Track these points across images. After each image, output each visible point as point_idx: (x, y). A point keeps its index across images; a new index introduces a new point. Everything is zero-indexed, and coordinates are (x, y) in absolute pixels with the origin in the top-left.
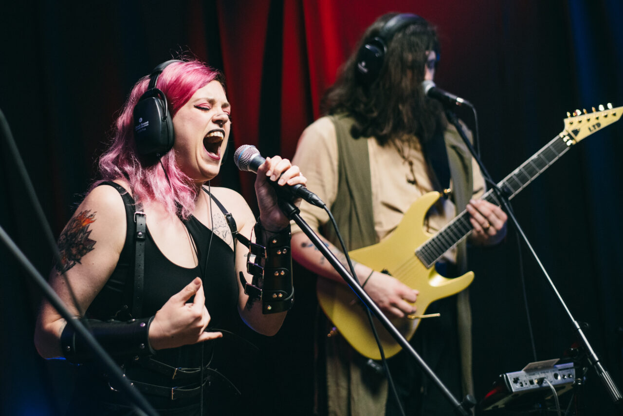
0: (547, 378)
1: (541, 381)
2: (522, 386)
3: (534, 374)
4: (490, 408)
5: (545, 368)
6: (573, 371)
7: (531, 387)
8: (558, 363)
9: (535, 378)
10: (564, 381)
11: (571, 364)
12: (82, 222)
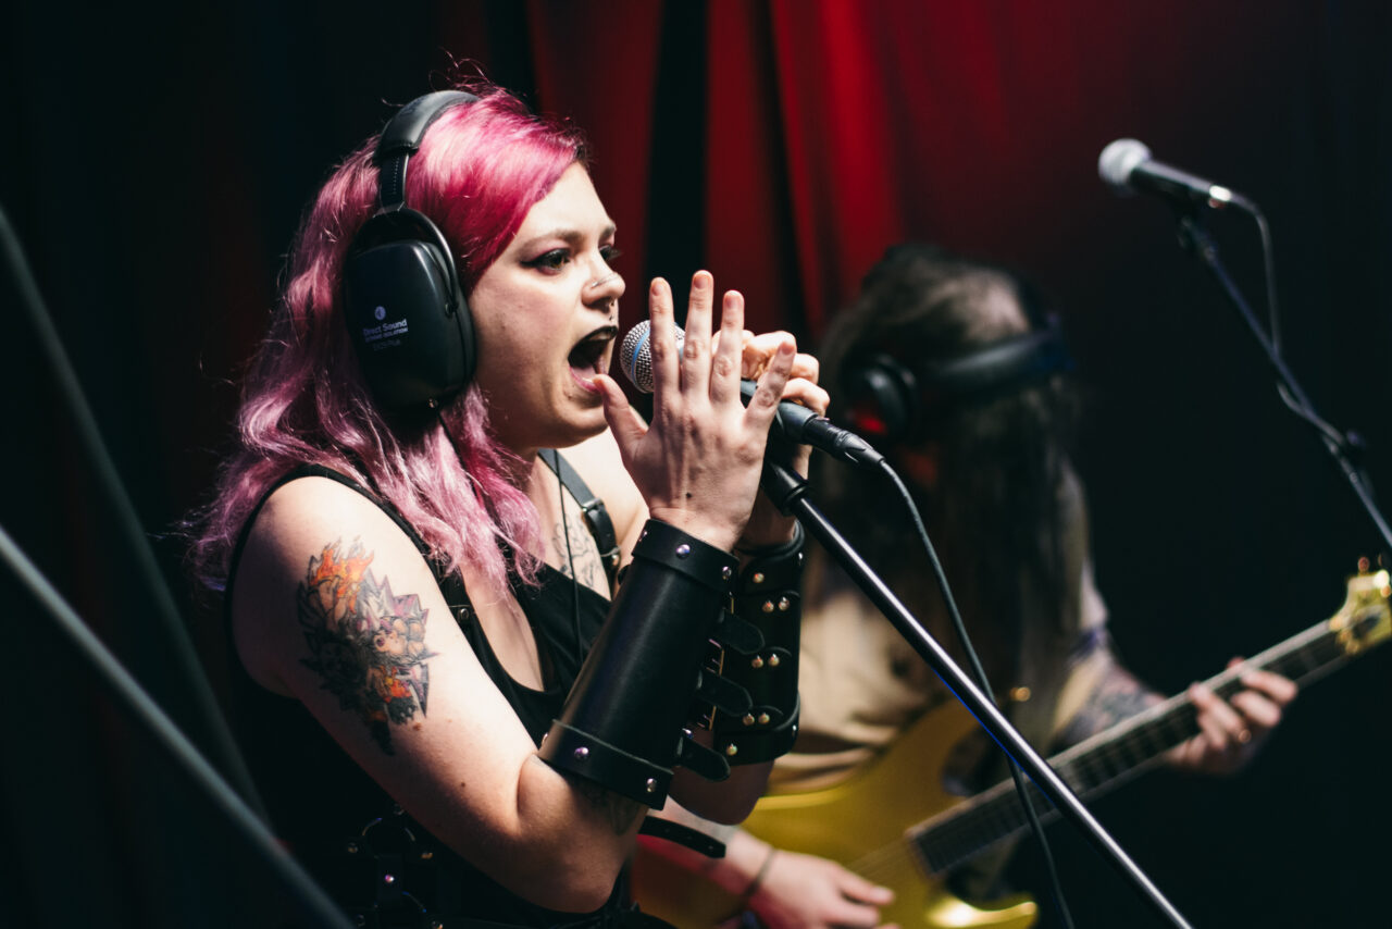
12: (343, 573)
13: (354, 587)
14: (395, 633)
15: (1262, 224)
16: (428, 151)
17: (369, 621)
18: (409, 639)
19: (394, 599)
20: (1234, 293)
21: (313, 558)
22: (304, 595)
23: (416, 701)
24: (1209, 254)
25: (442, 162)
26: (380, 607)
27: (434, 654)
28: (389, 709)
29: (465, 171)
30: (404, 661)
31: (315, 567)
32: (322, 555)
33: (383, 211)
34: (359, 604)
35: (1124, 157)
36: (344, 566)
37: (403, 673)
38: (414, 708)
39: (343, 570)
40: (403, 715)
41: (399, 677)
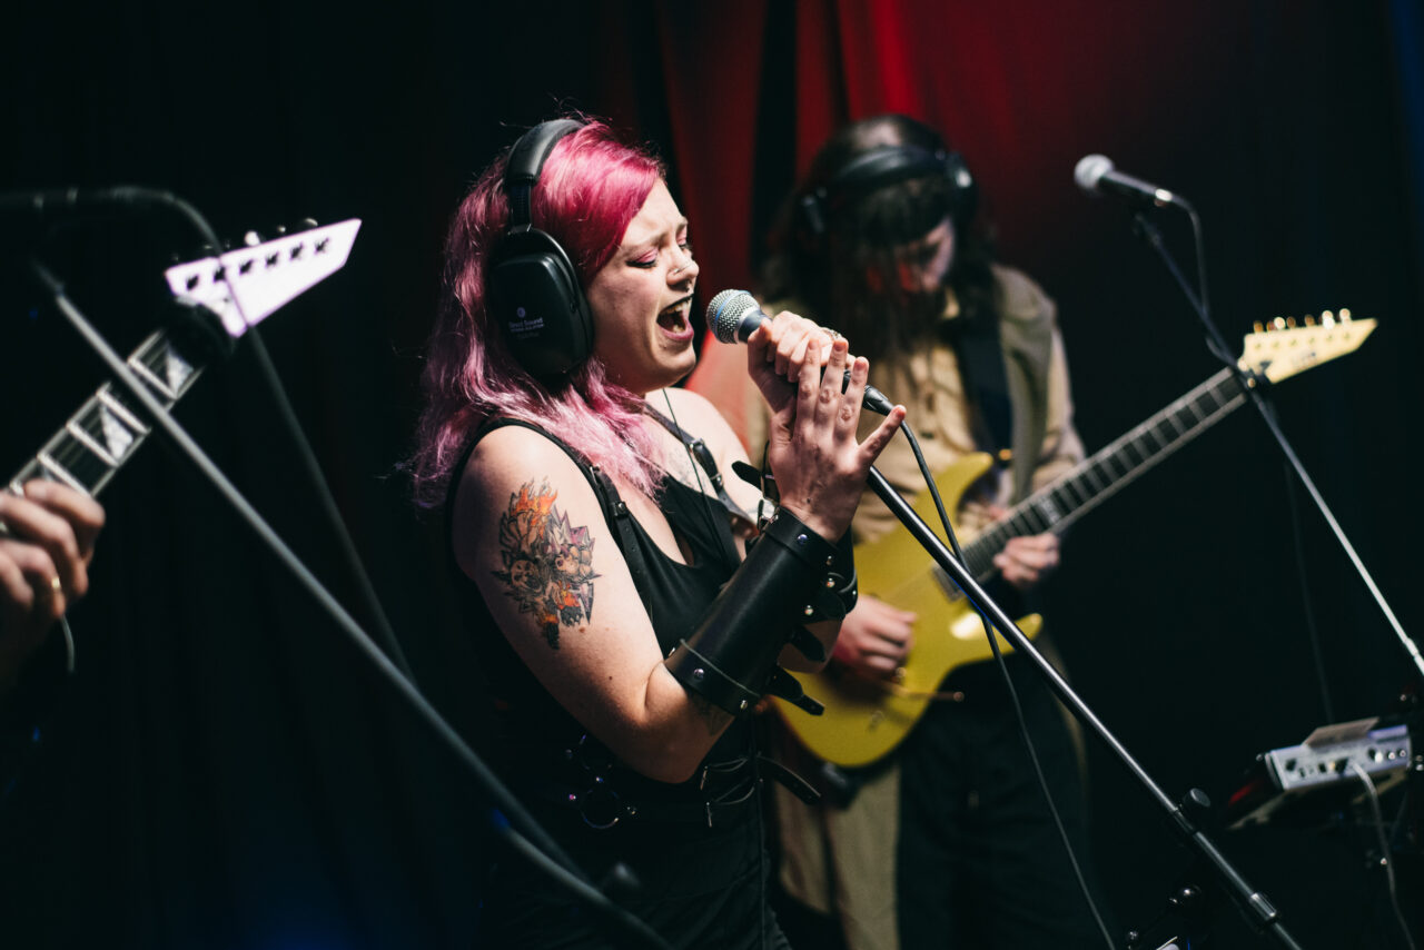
0: (1353, 757)
1: (1341, 765)
2: (1303, 775)
3: (1326, 752)
4: (1240, 824)
5: (1350, 738)
6: (1407, 744)
7: (1322, 778)
8: (1377, 727)
9: (1330, 759)
10: (1387, 765)
11: (1402, 730)
12: (535, 508)
13: (544, 519)
14: (570, 557)
15: (1194, 218)
16: (546, 183)
17: (553, 547)
18: (580, 562)
19: (571, 530)
20: (1174, 269)
21: (513, 494)
22: (506, 522)
23: (583, 611)
24: (1156, 239)
25: (558, 193)
26: (562, 535)
27: (598, 576)
28: (562, 614)
29: (577, 200)
30: (576, 579)
31: (515, 501)
32: (520, 493)
33: (515, 230)
34: (547, 533)
35: (1094, 168)
36: (536, 501)
37: (575, 588)
38: (581, 616)
39: (535, 505)
40: (572, 620)
41: (572, 591)
